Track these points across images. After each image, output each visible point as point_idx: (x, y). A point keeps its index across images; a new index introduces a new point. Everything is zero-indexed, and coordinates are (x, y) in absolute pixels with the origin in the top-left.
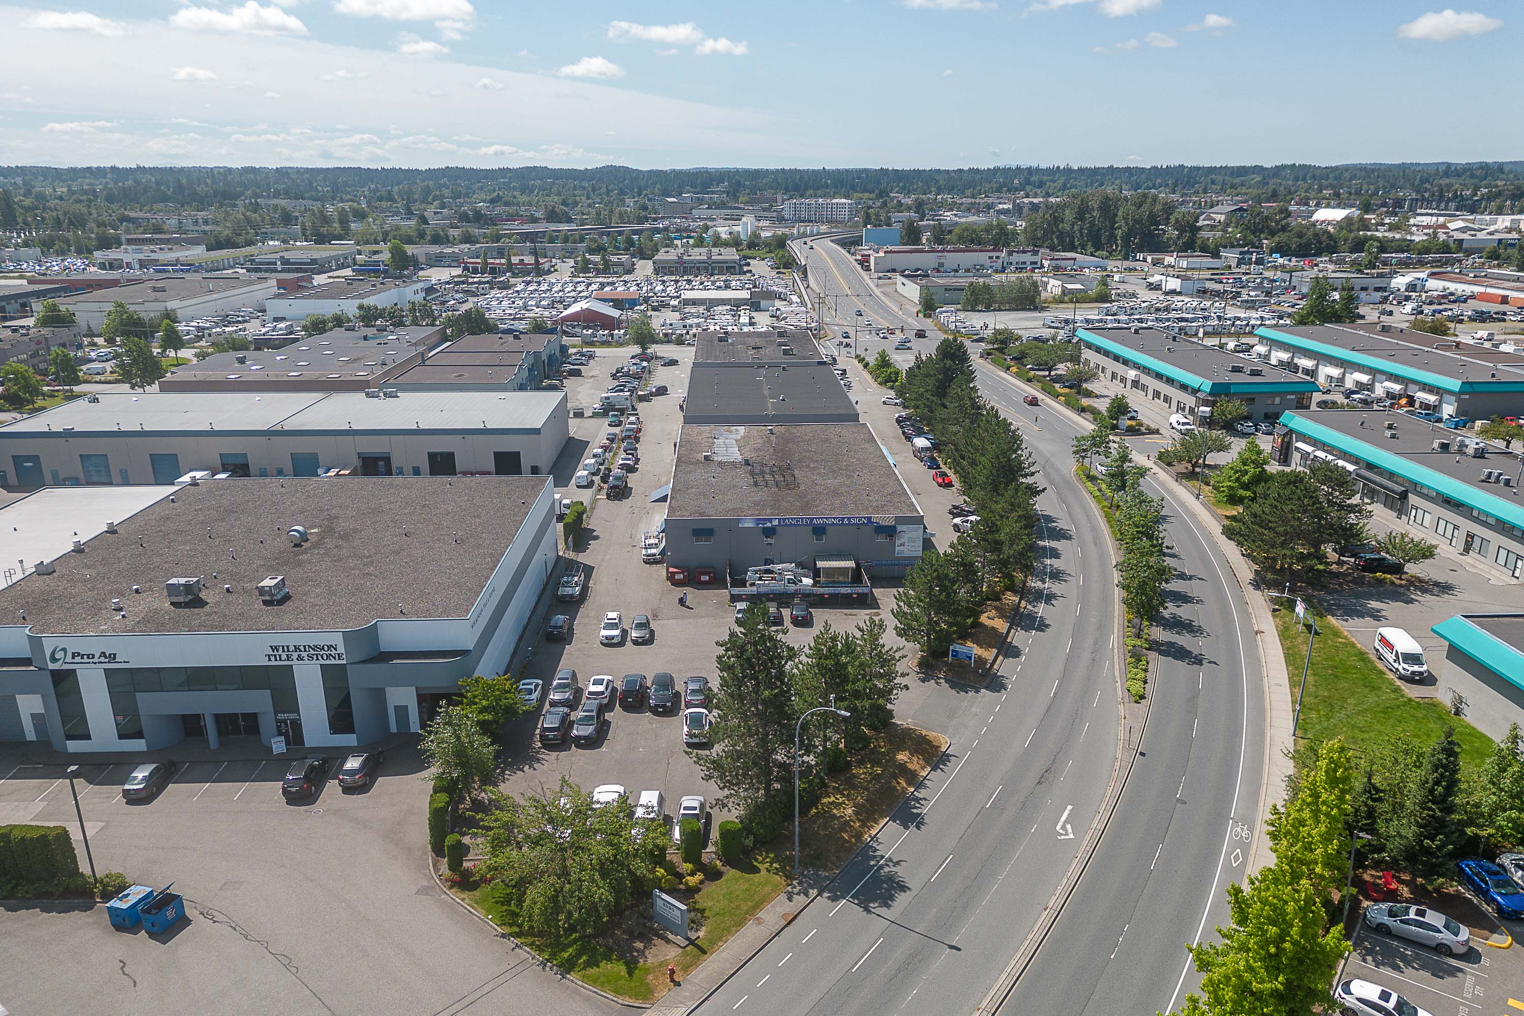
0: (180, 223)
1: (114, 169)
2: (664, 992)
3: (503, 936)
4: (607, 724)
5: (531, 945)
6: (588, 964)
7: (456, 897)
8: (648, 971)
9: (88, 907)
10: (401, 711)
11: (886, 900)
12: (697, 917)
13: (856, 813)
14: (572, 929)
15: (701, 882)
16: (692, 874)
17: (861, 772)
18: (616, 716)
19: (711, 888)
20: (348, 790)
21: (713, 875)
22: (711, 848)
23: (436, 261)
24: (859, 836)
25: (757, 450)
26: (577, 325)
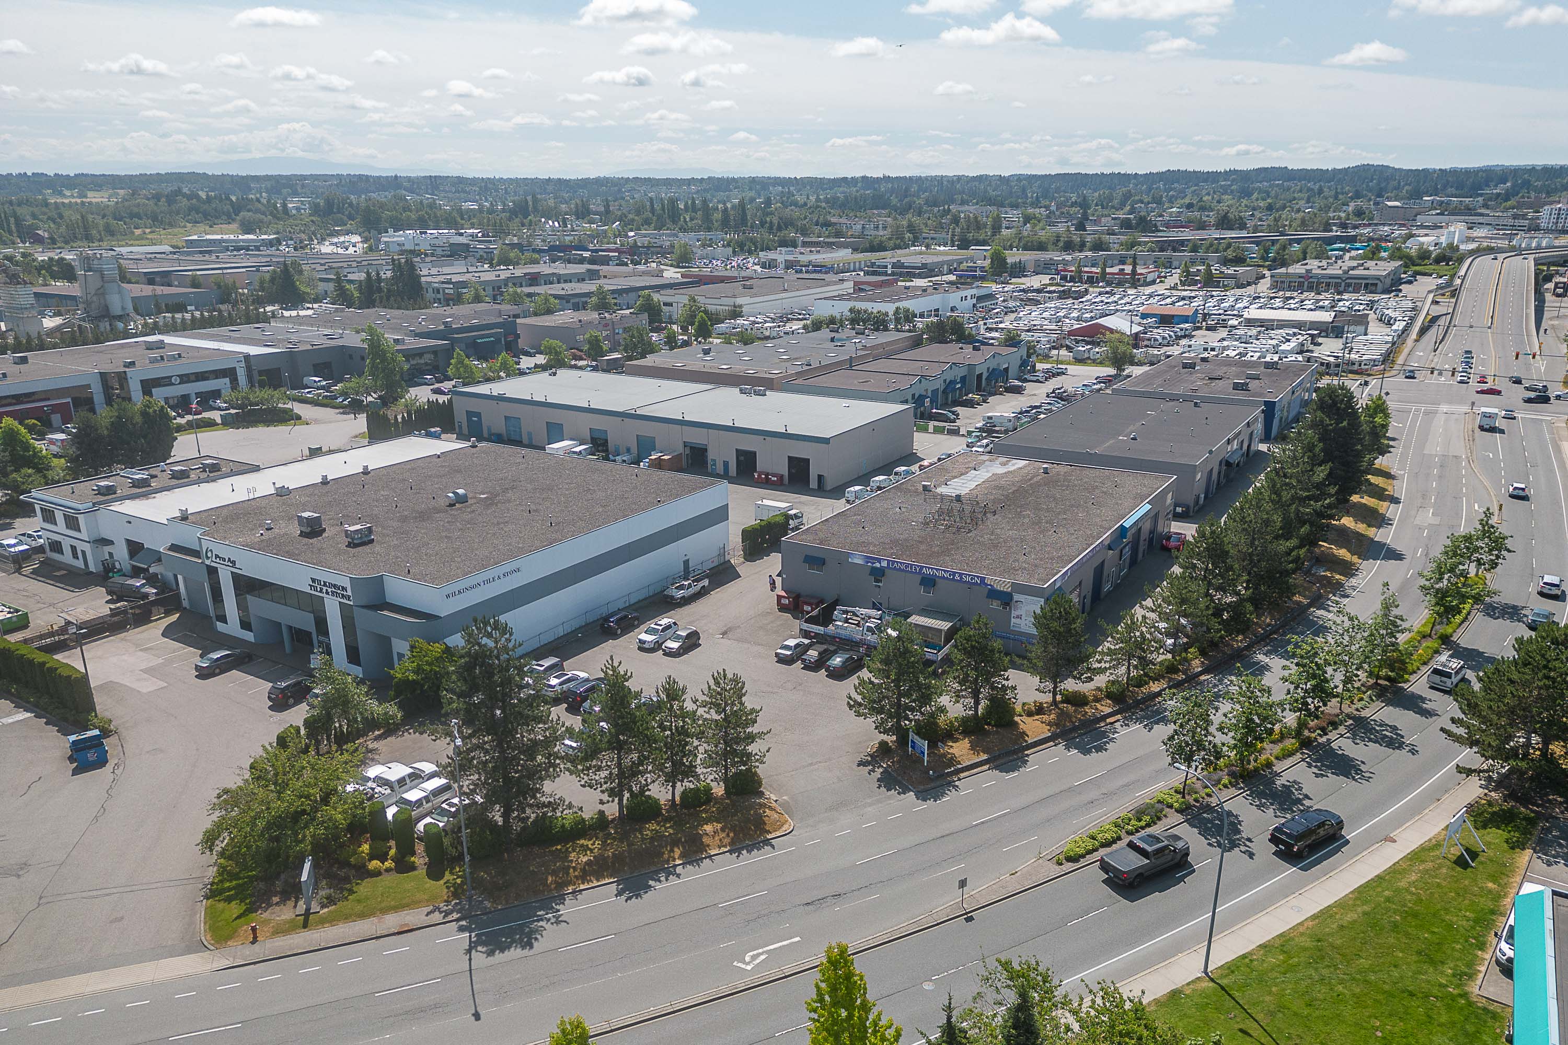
0: (863, 228)
1: (864, 178)
2: (238, 944)
11: (497, 949)
16: (387, 860)
17: (651, 829)
21: (405, 868)
23: (1045, 268)
25: (997, 487)
26: (1082, 340)
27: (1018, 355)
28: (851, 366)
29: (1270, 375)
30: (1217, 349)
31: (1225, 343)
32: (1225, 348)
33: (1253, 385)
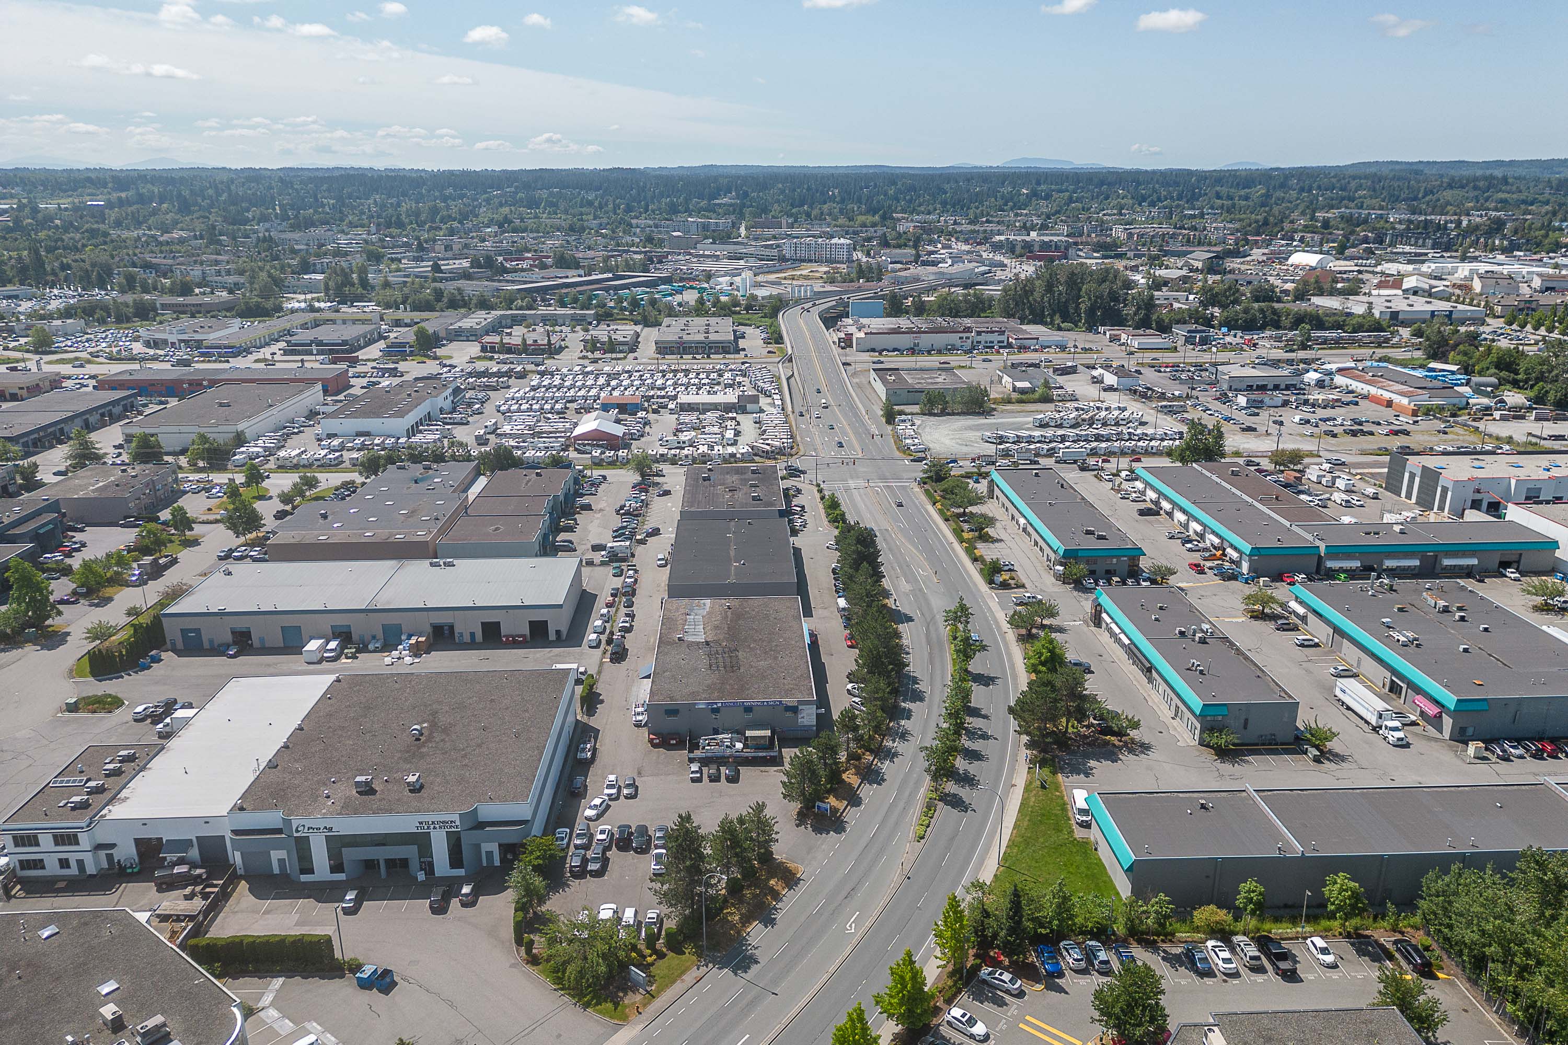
0: (204, 273)
2: (634, 1017)
3: (555, 990)
4: (608, 859)
5: (569, 994)
6: (596, 1004)
7: (529, 968)
8: (626, 1007)
9: (342, 976)
10: (490, 854)
11: (746, 969)
12: (651, 979)
13: (740, 919)
14: (589, 986)
15: (655, 960)
16: (650, 956)
17: (747, 893)
18: (613, 854)
19: (660, 963)
20: (464, 905)
21: (662, 956)
22: (661, 941)
23: (456, 335)
24: (739, 932)
25: (716, 628)
28: (465, 512)
29: (761, 481)
32: (692, 441)
33: (760, 493)
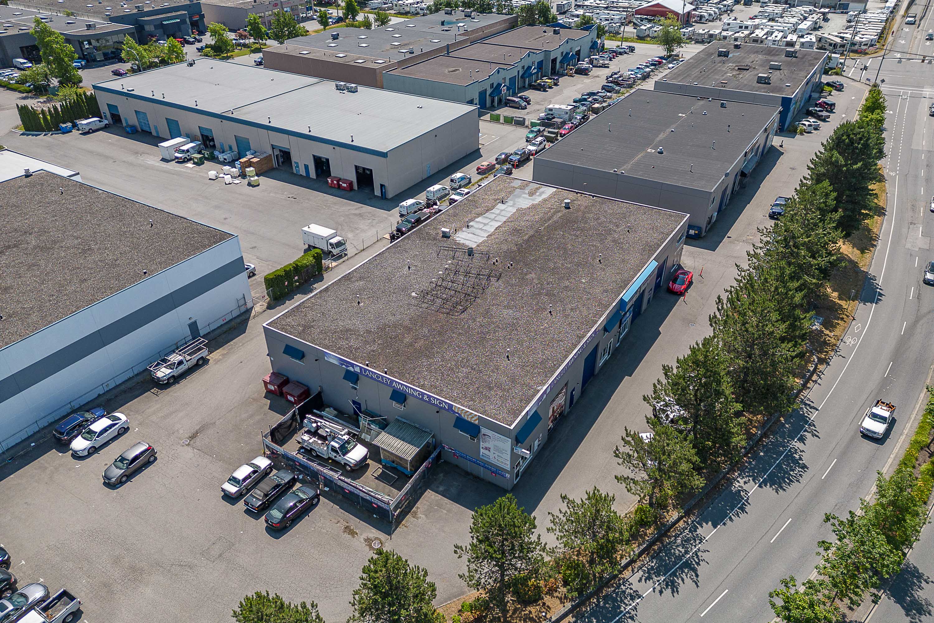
25: (516, 231)
26: (646, 19)
27: (589, 39)
28: (448, 53)
29: (789, 64)
30: (749, 28)
31: (757, 21)
32: (756, 27)
33: (775, 76)
